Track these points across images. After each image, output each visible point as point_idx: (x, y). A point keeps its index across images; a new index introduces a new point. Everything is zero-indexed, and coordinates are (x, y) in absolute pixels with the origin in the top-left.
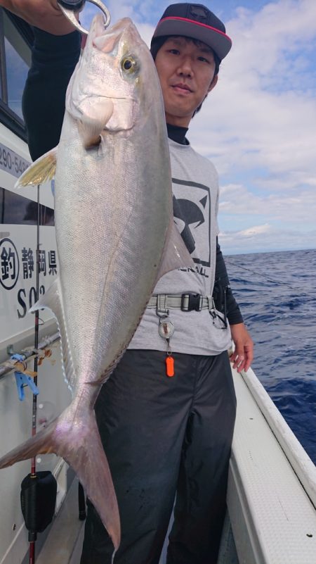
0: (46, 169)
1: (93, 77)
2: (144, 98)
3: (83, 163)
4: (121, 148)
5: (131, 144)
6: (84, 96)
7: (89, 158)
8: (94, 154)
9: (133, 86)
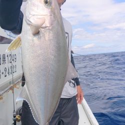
0: (17, 43)
1: (33, 8)
2: (54, 14)
3: (33, 40)
4: (48, 34)
5: (51, 32)
6: (31, 16)
7: (35, 38)
8: (37, 37)
9: (50, 10)
